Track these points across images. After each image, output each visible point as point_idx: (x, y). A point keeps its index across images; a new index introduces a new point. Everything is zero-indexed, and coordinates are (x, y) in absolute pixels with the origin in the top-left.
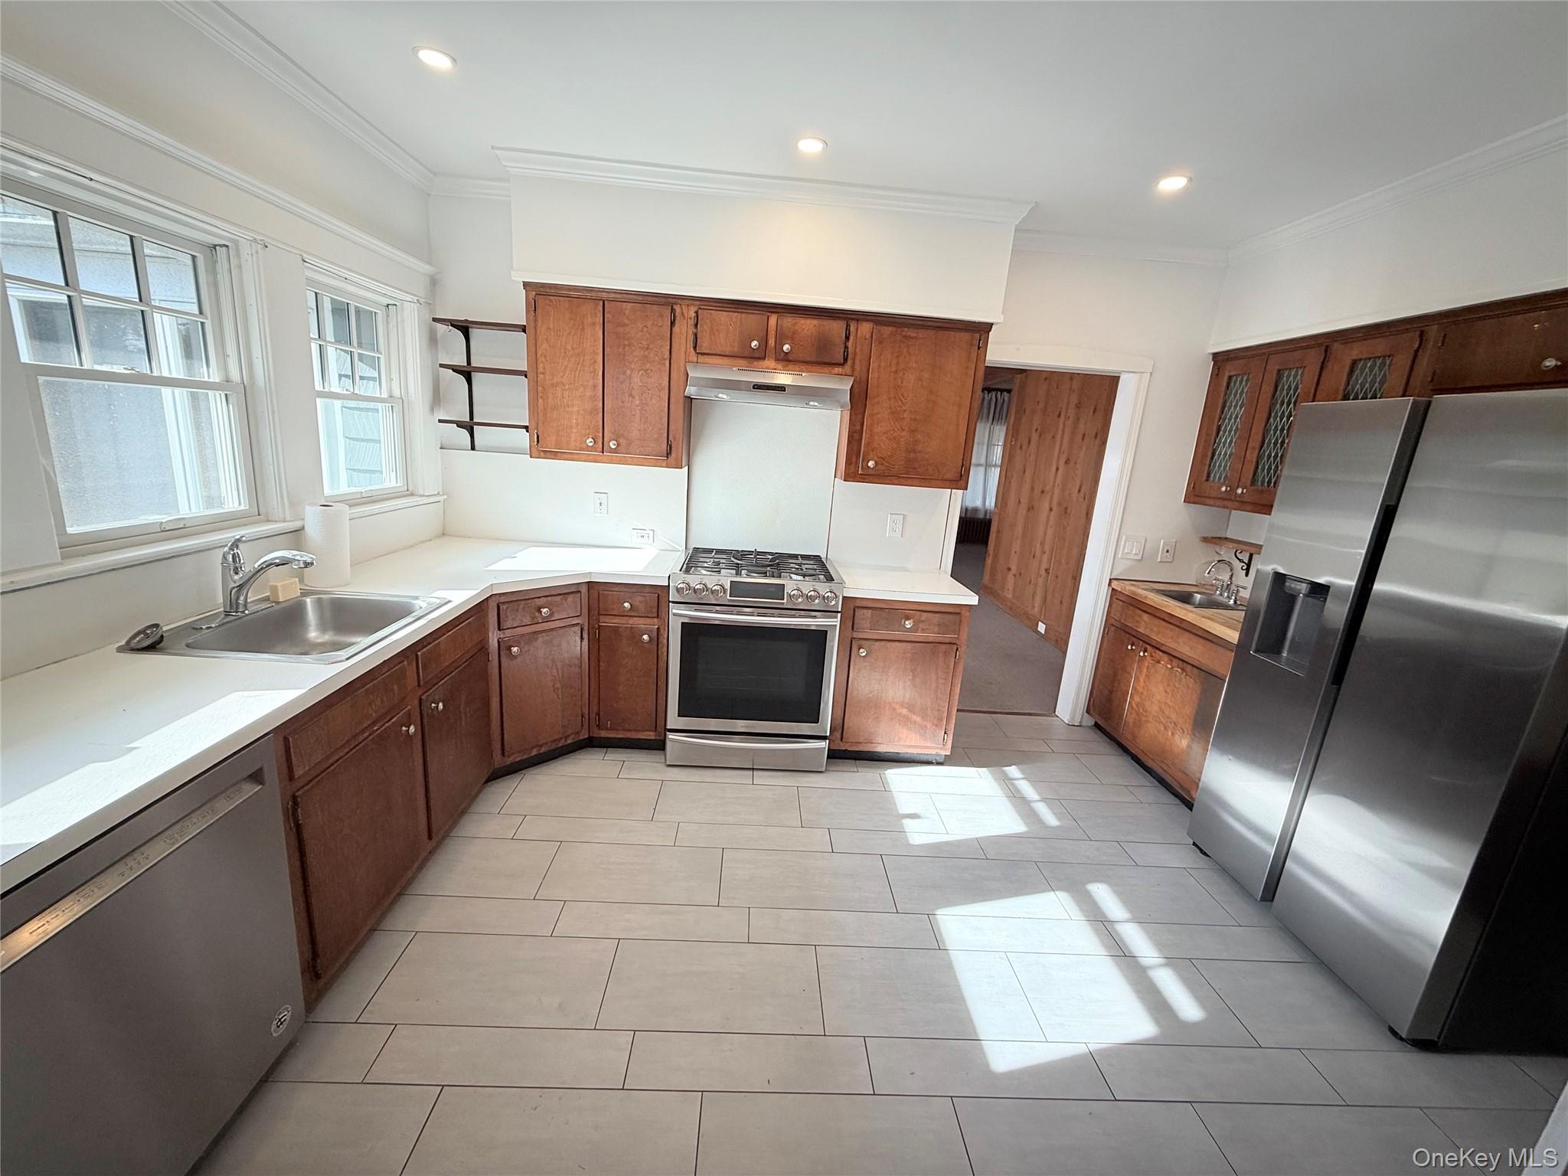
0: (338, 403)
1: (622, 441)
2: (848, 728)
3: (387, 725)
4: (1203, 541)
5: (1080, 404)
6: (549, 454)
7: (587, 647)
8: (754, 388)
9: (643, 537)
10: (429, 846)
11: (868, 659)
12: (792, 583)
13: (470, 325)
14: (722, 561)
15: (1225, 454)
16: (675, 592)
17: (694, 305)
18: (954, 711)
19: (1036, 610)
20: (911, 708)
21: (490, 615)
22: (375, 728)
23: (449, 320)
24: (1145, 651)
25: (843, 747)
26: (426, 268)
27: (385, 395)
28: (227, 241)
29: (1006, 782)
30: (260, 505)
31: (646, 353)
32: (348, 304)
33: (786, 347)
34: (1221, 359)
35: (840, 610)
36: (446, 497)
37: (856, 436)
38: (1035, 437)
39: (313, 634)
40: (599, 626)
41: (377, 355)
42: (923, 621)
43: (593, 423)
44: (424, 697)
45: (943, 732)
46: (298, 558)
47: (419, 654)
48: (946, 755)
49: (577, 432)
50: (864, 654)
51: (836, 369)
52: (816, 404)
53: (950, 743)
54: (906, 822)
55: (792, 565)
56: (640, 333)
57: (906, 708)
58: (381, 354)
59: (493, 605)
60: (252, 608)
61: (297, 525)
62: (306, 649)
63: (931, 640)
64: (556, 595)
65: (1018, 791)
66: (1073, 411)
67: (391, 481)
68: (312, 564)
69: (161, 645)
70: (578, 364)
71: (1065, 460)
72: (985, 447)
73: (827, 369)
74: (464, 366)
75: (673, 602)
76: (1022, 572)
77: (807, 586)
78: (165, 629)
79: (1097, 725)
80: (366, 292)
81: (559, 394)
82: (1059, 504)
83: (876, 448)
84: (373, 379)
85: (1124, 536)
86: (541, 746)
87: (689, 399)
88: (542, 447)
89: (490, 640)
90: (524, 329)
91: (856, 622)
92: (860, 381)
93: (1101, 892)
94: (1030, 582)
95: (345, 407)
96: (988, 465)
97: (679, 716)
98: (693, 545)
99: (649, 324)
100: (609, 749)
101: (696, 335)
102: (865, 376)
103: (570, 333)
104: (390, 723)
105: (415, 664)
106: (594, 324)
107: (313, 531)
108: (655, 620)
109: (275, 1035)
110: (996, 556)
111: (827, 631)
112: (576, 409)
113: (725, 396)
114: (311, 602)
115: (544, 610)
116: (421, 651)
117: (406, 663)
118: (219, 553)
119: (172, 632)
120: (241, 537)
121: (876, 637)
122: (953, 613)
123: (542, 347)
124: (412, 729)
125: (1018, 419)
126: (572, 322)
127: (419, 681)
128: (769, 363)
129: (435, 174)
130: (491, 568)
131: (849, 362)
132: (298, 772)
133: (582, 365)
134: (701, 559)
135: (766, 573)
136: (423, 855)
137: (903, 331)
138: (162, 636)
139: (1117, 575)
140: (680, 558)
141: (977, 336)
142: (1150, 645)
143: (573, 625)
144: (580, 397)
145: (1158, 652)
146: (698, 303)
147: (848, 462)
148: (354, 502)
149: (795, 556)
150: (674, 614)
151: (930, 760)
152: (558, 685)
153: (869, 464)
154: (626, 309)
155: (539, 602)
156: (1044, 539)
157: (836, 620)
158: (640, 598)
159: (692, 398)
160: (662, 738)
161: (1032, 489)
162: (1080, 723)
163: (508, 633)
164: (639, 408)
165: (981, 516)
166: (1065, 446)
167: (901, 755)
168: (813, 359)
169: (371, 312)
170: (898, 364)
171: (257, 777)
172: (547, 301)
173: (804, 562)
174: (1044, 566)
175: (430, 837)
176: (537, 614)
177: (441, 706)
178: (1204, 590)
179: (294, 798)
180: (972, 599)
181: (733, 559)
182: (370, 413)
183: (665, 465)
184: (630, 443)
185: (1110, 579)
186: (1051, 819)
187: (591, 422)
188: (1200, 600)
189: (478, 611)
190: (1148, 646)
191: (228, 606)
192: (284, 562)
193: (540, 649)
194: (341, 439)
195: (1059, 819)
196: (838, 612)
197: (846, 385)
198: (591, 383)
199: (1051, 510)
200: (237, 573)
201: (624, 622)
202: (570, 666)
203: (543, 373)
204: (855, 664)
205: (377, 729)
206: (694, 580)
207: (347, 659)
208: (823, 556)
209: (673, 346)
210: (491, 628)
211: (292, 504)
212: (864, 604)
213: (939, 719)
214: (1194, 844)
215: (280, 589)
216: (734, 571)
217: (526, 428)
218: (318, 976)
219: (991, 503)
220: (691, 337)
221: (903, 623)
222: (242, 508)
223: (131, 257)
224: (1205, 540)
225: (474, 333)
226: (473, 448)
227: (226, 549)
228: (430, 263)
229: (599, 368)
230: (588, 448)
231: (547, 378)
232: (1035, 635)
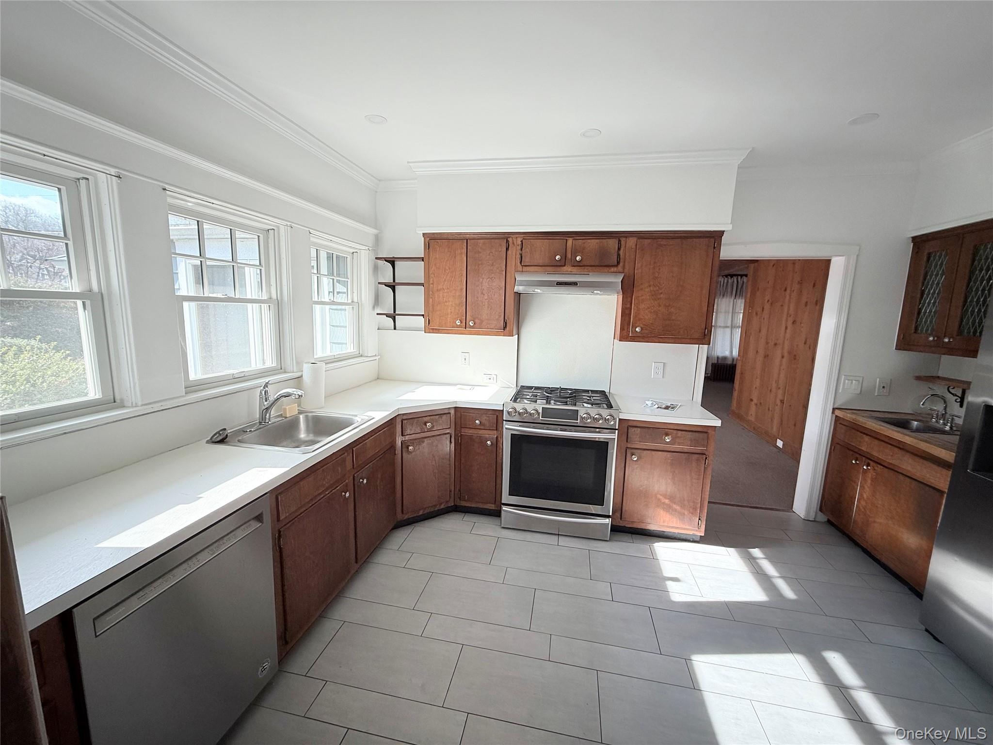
0: (327, 307)
1: (477, 321)
2: (626, 511)
3: (334, 491)
4: (916, 379)
5: (801, 281)
6: (435, 330)
7: (454, 447)
8: (557, 284)
9: (490, 379)
10: (357, 566)
11: (639, 462)
12: (584, 410)
13: (395, 260)
14: (539, 394)
15: (931, 311)
16: (507, 413)
17: (521, 237)
18: (706, 503)
19: (775, 429)
20: (672, 498)
21: (397, 427)
22: (327, 493)
23: (384, 258)
24: (868, 465)
25: (622, 524)
26: (375, 231)
27: (350, 301)
28: (274, 226)
29: (751, 561)
30: (282, 364)
31: (492, 268)
32: (333, 254)
33: (578, 258)
34: (920, 242)
35: (617, 428)
36: (379, 357)
37: (627, 312)
38: (767, 306)
39: (303, 435)
40: (461, 435)
41: (346, 280)
42: (678, 437)
43: (460, 311)
44: (355, 475)
45: (698, 519)
46: (295, 393)
47: (354, 449)
48: (701, 536)
49: (451, 317)
50: (635, 459)
51: (613, 269)
52: (599, 292)
53: (703, 527)
54: (669, 584)
55: (584, 397)
56: (488, 257)
57: (668, 499)
58: (348, 279)
59: (399, 420)
60: (273, 420)
61: (299, 374)
62: (298, 444)
63: (686, 451)
64: (436, 415)
65: (760, 567)
66: (797, 286)
67: (350, 349)
68: (302, 396)
69: (227, 439)
70: (452, 277)
71: (792, 322)
72: (730, 314)
73: (606, 269)
74: (391, 283)
75: (506, 421)
76: (762, 402)
77: (594, 412)
78: (229, 431)
79: (829, 522)
80: (342, 247)
81: (441, 295)
82: (790, 353)
83: (642, 319)
84: (344, 293)
85: (843, 377)
86: (425, 509)
87: (518, 295)
88: (431, 328)
89: (397, 442)
90: (423, 259)
91: (629, 436)
92: (629, 277)
93: (836, 660)
94: (769, 410)
95: (331, 309)
96: (733, 327)
97: (509, 495)
98: (520, 384)
99: (493, 251)
100: (467, 514)
101: (521, 255)
102: (633, 272)
103: (447, 260)
104: (335, 490)
105: (351, 455)
106: (461, 253)
107: (307, 379)
108: (495, 431)
109: (260, 676)
110: (741, 392)
111: (608, 442)
112: (450, 303)
113: (539, 291)
114: (303, 417)
115: (428, 424)
116: (356, 448)
117: (346, 454)
118: (259, 390)
119: (233, 433)
120: (269, 381)
121: (645, 447)
122: (704, 431)
123: (433, 269)
124: (347, 495)
125: (753, 294)
126: (449, 253)
127: (353, 465)
128: (568, 268)
129: (380, 180)
130: (400, 398)
131: (621, 264)
132: (282, 517)
133: (454, 278)
134: (525, 393)
135: (567, 402)
136: (353, 572)
137: (657, 242)
138: (227, 435)
139: (840, 405)
140: (513, 392)
141: (713, 240)
142: (871, 460)
143: (446, 434)
144: (453, 296)
145: (879, 466)
146: (523, 236)
147: (622, 329)
148: (328, 361)
149: (587, 391)
150: (506, 428)
151: (688, 539)
152: (436, 471)
153: (637, 329)
154: (480, 243)
155: (426, 419)
156: (778, 378)
157: (614, 435)
158: (485, 417)
159: (520, 293)
160: (499, 509)
161: (767, 343)
162: (814, 518)
163: (407, 438)
164: (487, 301)
165: (729, 362)
166: (792, 312)
167: (665, 533)
168: (597, 264)
169: (345, 257)
170: (655, 263)
171: (259, 518)
172: (436, 243)
173: (593, 395)
174: (780, 397)
175: (356, 562)
176: (424, 426)
177: (365, 481)
178: (921, 418)
179: (280, 532)
180: (718, 423)
181: (545, 393)
182: (343, 312)
183: (502, 334)
184: (482, 321)
185: (833, 409)
186: (788, 592)
187: (459, 311)
188: (917, 426)
189: (390, 424)
190: (870, 462)
191: (261, 420)
192: (288, 395)
193: (425, 448)
194: (328, 327)
195: (796, 594)
196: (616, 429)
197: (618, 279)
198: (459, 288)
199: (783, 357)
200: (266, 401)
201: (476, 432)
202: (443, 459)
203: (432, 284)
204: (629, 466)
205: (328, 493)
206: (519, 407)
207: (313, 451)
208: (607, 391)
209: (508, 262)
210: (397, 435)
211: (297, 363)
212: (635, 424)
213: (694, 508)
214: (927, 630)
215: (287, 409)
216: (545, 401)
217: (423, 315)
218: (287, 643)
219: (735, 353)
220: (518, 256)
221: (664, 438)
222: (273, 365)
223: (230, 239)
224: (918, 378)
225: (397, 263)
226: (395, 329)
227: (262, 388)
228: (375, 228)
229: (464, 279)
230: (458, 326)
231: (435, 286)
232: (775, 449)
